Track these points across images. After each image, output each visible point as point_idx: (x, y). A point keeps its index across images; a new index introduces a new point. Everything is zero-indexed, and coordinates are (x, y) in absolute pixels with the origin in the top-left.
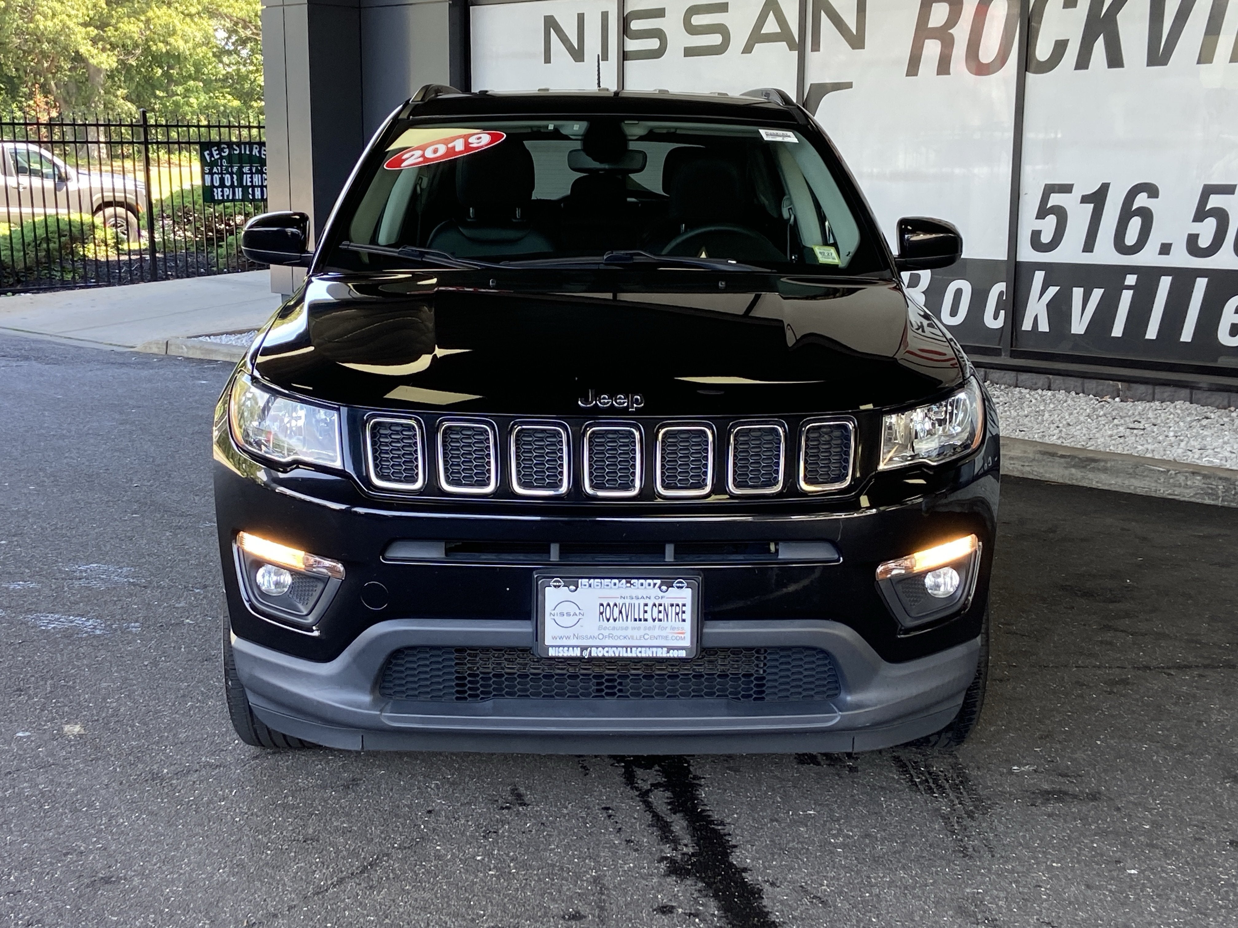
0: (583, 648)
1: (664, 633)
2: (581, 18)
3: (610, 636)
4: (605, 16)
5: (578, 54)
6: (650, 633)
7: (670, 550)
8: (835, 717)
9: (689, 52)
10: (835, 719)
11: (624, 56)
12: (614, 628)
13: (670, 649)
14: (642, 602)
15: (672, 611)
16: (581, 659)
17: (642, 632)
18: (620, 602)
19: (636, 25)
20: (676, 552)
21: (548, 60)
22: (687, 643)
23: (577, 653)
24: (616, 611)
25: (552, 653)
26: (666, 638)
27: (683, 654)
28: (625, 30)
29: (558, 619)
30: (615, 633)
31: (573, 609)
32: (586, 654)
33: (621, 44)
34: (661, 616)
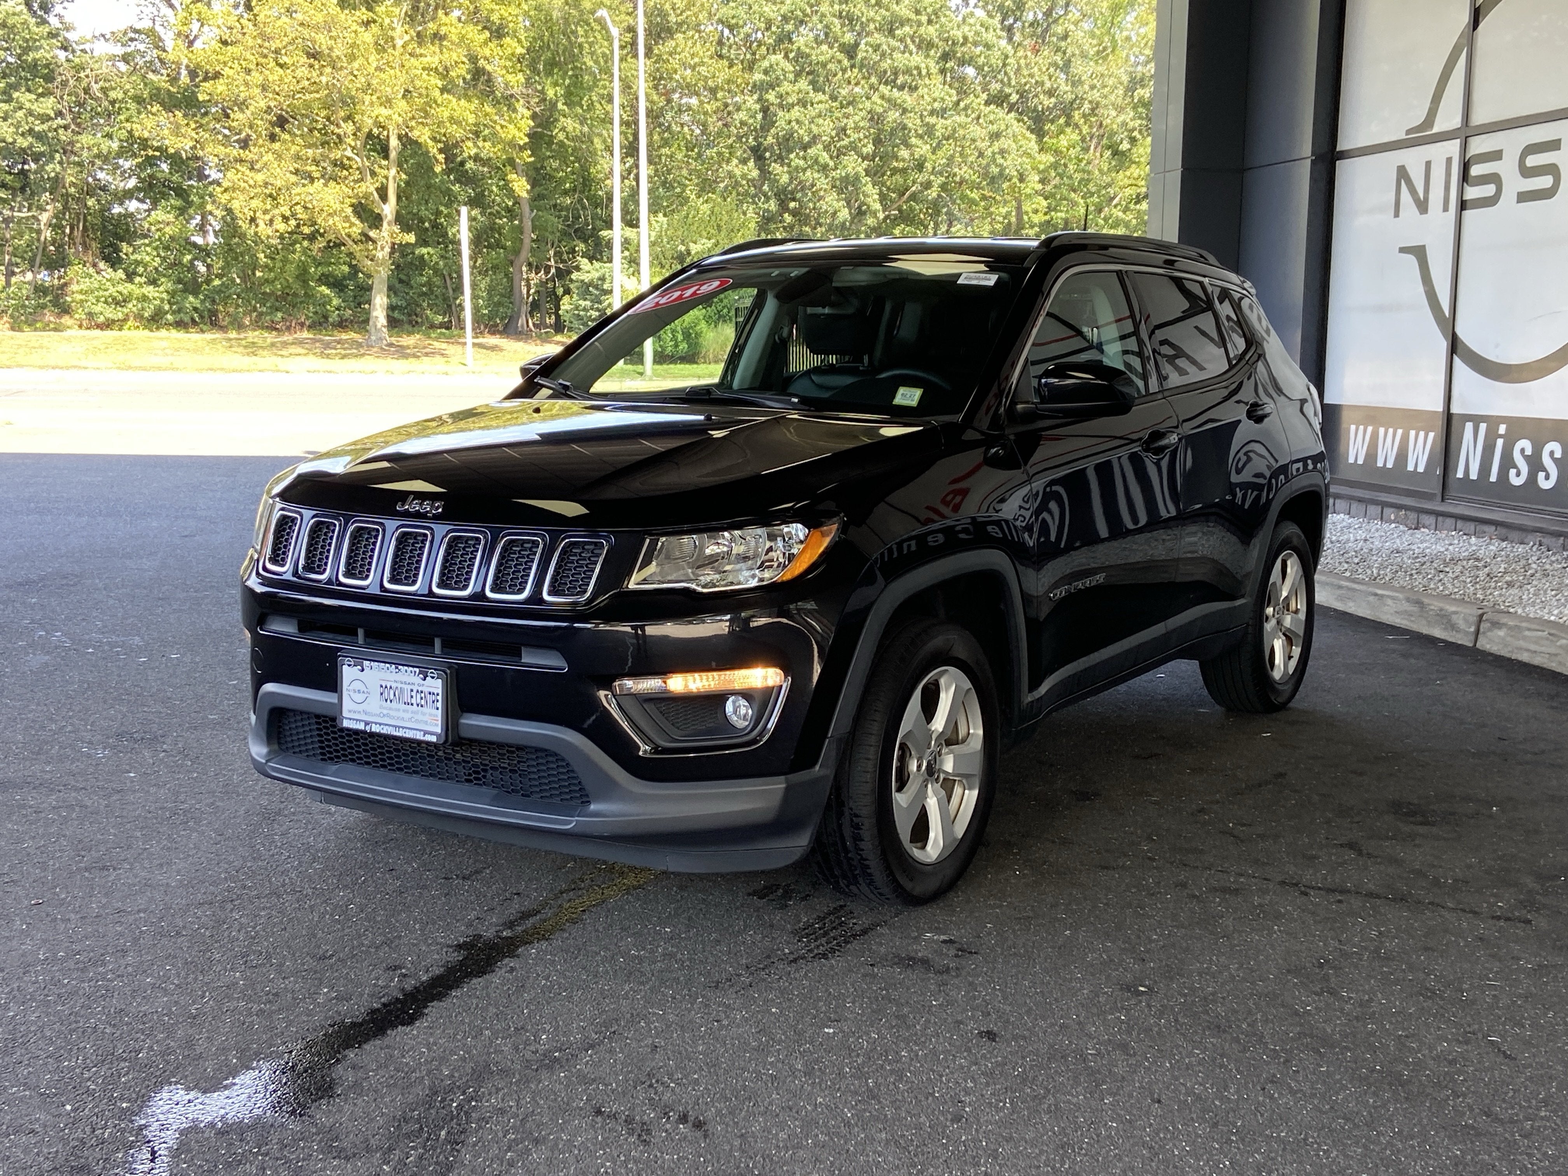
0: (367, 723)
1: (425, 718)
2: (1428, 164)
3: (388, 715)
4: (1449, 160)
5: (1423, 206)
6: (416, 717)
7: (438, 642)
8: (570, 822)
9: (1524, 197)
10: (570, 823)
11: (1463, 205)
12: (390, 709)
13: (426, 733)
14: (410, 687)
15: (430, 698)
16: (364, 732)
17: (409, 715)
18: (394, 685)
19: (1476, 170)
20: (444, 646)
21: (1397, 215)
22: (438, 730)
23: (361, 726)
24: (392, 692)
25: (346, 724)
26: (426, 723)
27: (433, 739)
28: (1465, 176)
29: (351, 693)
30: (392, 713)
31: (363, 688)
32: (368, 729)
33: (1461, 192)
34: (423, 702)
